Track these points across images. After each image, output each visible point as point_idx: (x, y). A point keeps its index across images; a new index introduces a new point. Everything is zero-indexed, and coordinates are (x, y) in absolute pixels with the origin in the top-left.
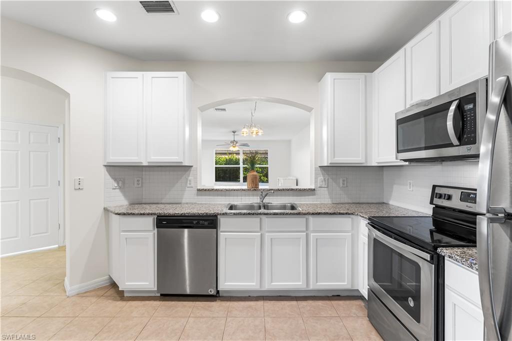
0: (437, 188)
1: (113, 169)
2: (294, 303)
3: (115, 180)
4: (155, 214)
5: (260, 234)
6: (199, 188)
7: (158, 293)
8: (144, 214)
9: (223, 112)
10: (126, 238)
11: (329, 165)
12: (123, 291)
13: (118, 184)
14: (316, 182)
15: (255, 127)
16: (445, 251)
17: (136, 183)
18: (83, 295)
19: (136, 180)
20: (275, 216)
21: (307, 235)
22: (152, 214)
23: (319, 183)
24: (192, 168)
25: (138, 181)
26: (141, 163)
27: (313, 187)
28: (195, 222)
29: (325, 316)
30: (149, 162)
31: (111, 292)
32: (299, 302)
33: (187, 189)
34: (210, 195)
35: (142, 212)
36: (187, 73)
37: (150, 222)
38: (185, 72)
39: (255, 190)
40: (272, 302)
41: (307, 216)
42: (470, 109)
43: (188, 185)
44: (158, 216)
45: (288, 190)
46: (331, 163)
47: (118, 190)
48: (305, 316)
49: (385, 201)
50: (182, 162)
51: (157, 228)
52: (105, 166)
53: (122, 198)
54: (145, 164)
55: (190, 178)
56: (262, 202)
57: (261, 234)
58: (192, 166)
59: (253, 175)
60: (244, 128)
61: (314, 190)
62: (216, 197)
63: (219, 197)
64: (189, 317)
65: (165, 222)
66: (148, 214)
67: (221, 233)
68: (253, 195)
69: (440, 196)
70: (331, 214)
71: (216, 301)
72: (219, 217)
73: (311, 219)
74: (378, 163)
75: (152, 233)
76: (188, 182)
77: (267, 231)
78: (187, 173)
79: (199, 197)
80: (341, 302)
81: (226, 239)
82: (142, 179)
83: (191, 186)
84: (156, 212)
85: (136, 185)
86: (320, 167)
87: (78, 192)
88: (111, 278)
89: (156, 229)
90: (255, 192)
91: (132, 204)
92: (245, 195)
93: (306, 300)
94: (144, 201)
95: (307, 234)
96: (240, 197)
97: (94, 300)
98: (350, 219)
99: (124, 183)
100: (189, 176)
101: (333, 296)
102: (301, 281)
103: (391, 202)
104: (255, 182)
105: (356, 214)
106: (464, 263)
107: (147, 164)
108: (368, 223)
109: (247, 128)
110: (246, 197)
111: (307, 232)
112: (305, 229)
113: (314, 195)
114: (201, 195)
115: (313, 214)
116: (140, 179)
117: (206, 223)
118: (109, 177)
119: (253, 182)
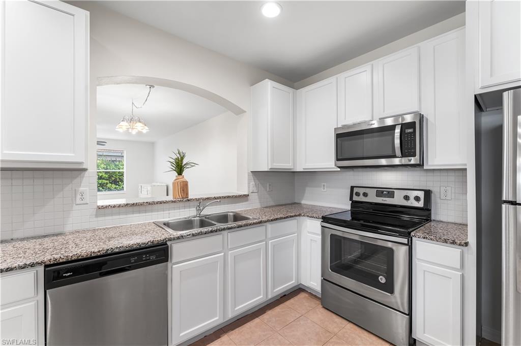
0: (355, 188)
2: (257, 320)
4: (41, 263)
5: (223, 254)
6: (100, 205)
11: (269, 170)
14: (249, 187)
16: (418, 234)
21: (266, 244)
22: (32, 265)
23: (251, 189)
24: (87, 172)
28: (133, 260)
29: (293, 320)
33: (75, 207)
34: (120, 214)
37: (31, 281)
41: (266, 224)
42: (410, 133)
43: (78, 201)
44: (46, 266)
45: (225, 197)
46: (271, 168)
48: (278, 329)
49: (296, 201)
55: (81, 189)
56: (199, 214)
58: (87, 169)
61: (248, 195)
62: (132, 215)
63: (135, 215)
67: (174, 266)
69: (358, 194)
70: (285, 218)
72: (169, 243)
74: (304, 169)
76: (79, 197)
77: (231, 249)
78: (75, 181)
79: (100, 219)
80: (292, 301)
81: (180, 272)
83: (83, 202)
86: (251, 172)
89: (42, 292)
90: (186, 204)
92: (174, 209)
93: (265, 313)
95: (266, 242)
96: (168, 212)
98: (296, 221)
101: (281, 298)
102: (262, 294)
103: (303, 202)
104: (185, 190)
105: (303, 214)
106: (439, 240)
108: (322, 221)
111: (266, 240)
113: (247, 200)
114: (105, 215)
115: (272, 220)
117: (153, 258)
119: (183, 190)
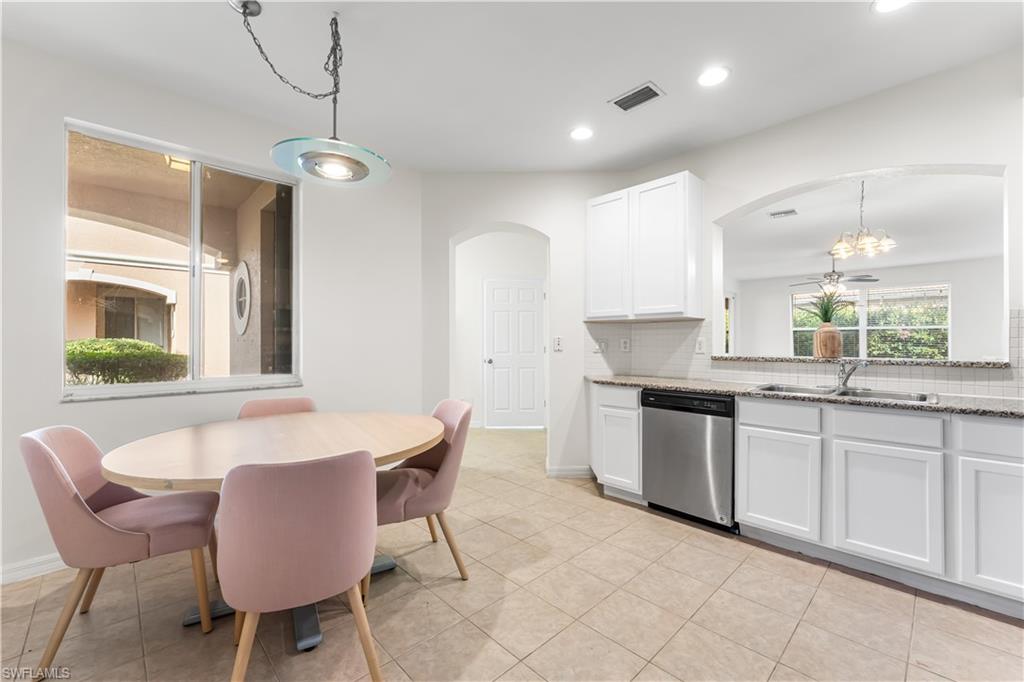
1: (595, 325)
2: (905, 596)
3: (597, 340)
4: (639, 386)
5: (819, 438)
6: (714, 355)
7: (644, 499)
8: (625, 385)
9: (791, 217)
10: (606, 416)
12: (602, 485)
13: (600, 346)
14: (1014, 347)
15: (869, 234)
17: (622, 345)
18: (562, 478)
19: (622, 341)
20: (852, 407)
21: (946, 459)
22: (635, 386)
24: (704, 323)
25: (625, 343)
26: (626, 316)
27: (1006, 360)
28: (695, 403)
30: (636, 315)
31: (591, 485)
32: (919, 600)
33: (695, 356)
34: (734, 368)
35: (624, 382)
36: (691, 171)
37: (632, 397)
38: (687, 172)
39: (829, 361)
40: (848, 577)
41: (947, 417)
43: (697, 351)
44: (644, 389)
47: (599, 355)
50: (681, 313)
51: (643, 405)
52: (586, 322)
53: (605, 365)
54: (631, 317)
55: (700, 339)
56: (845, 384)
57: (822, 440)
58: (703, 320)
59: (826, 332)
60: (840, 241)
61: (1007, 366)
62: (747, 372)
63: (751, 372)
64: (682, 541)
65: (653, 398)
66: (631, 385)
67: (741, 427)
68: (826, 372)
71: (732, 538)
72: (736, 398)
73: (959, 424)
75: (636, 413)
76: (697, 346)
77: (837, 435)
78: (696, 330)
79: (715, 370)
81: (749, 437)
82: (631, 340)
83: (702, 351)
84: (641, 384)
85: (623, 349)
87: (558, 354)
88: (591, 468)
89: (641, 407)
90: (829, 366)
91: (617, 375)
92: (807, 371)
93: (944, 604)
94: (633, 372)
95: (945, 455)
96: (796, 375)
97: (571, 487)
99: (607, 346)
100: (698, 336)
102: (928, 556)
104: (829, 345)
107: (634, 318)
109: (847, 242)
110: (809, 375)
111: (946, 451)
112: (938, 444)
113: (1007, 377)
114: (719, 367)
115: (963, 412)
116: (628, 341)
118: (590, 338)
119: (826, 345)
